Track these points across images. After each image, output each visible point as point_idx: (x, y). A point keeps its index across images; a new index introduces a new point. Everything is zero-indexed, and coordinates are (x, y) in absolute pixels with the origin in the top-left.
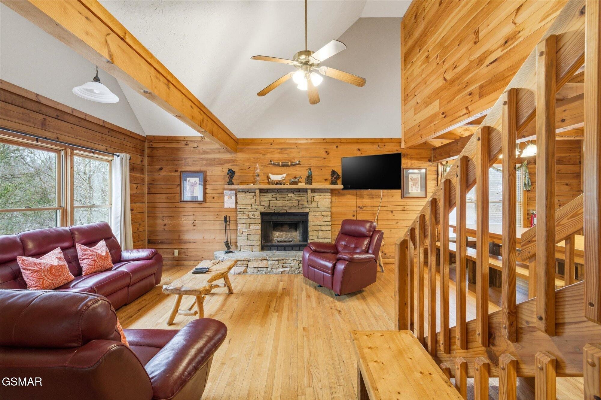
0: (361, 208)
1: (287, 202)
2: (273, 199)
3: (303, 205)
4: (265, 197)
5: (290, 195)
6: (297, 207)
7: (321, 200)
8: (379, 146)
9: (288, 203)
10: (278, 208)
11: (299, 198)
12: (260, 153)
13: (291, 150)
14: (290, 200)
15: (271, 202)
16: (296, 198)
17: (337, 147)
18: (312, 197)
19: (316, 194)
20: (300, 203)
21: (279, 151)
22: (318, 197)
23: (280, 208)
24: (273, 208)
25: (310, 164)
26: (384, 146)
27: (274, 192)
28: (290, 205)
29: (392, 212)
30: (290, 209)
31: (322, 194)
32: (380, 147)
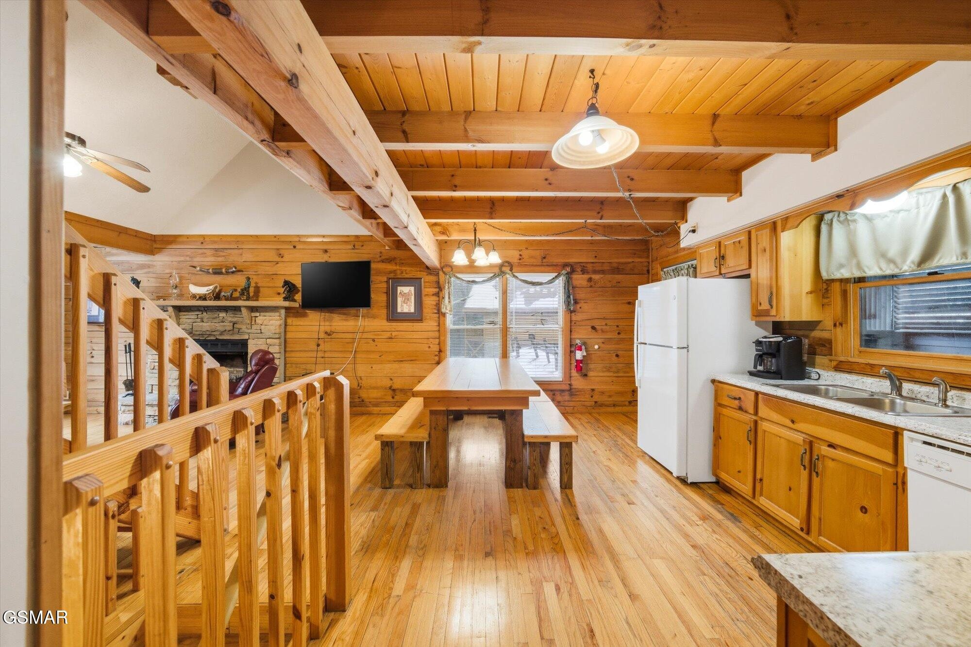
0: (329, 335)
1: (217, 325)
2: (199, 320)
3: (239, 329)
4: (187, 317)
5: (222, 315)
6: (231, 332)
7: (265, 323)
8: (354, 246)
9: (219, 327)
10: (204, 333)
11: (235, 320)
12: (187, 256)
13: (229, 251)
14: (223, 322)
15: (194, 324)
16: (230, 319)
17: (295, 247)
18: (253, 318)
19: (258, 314)
20: (236, 326)
21: (213, 252)
22: (261, 318)
23: (208, 333)
24: (198, 333)
25: (257, 272)
26: (362, 246)
27: (199, 310)
28: (222, 329)
29: (374, 341)
30: (222, 333)
31: (267, 314)
32: (356, 247)
